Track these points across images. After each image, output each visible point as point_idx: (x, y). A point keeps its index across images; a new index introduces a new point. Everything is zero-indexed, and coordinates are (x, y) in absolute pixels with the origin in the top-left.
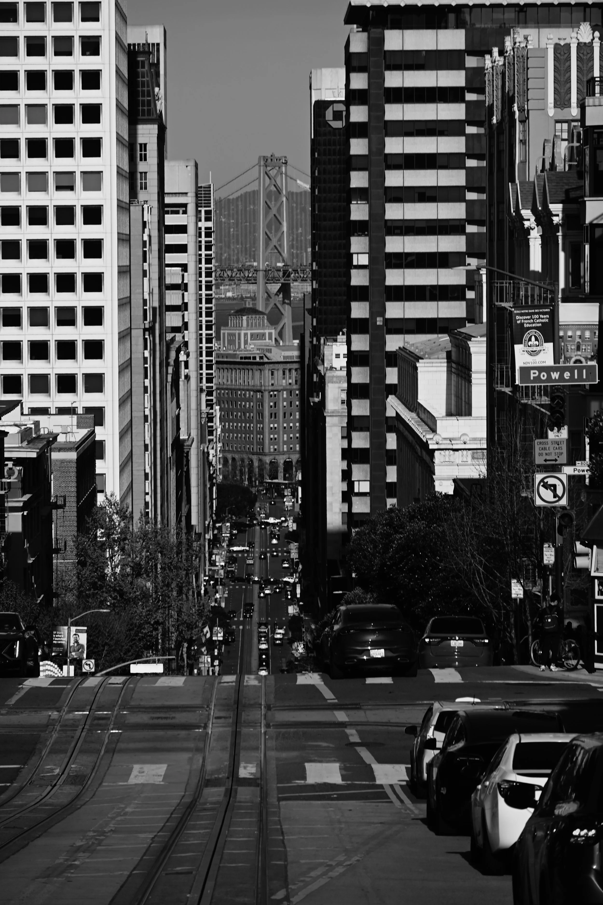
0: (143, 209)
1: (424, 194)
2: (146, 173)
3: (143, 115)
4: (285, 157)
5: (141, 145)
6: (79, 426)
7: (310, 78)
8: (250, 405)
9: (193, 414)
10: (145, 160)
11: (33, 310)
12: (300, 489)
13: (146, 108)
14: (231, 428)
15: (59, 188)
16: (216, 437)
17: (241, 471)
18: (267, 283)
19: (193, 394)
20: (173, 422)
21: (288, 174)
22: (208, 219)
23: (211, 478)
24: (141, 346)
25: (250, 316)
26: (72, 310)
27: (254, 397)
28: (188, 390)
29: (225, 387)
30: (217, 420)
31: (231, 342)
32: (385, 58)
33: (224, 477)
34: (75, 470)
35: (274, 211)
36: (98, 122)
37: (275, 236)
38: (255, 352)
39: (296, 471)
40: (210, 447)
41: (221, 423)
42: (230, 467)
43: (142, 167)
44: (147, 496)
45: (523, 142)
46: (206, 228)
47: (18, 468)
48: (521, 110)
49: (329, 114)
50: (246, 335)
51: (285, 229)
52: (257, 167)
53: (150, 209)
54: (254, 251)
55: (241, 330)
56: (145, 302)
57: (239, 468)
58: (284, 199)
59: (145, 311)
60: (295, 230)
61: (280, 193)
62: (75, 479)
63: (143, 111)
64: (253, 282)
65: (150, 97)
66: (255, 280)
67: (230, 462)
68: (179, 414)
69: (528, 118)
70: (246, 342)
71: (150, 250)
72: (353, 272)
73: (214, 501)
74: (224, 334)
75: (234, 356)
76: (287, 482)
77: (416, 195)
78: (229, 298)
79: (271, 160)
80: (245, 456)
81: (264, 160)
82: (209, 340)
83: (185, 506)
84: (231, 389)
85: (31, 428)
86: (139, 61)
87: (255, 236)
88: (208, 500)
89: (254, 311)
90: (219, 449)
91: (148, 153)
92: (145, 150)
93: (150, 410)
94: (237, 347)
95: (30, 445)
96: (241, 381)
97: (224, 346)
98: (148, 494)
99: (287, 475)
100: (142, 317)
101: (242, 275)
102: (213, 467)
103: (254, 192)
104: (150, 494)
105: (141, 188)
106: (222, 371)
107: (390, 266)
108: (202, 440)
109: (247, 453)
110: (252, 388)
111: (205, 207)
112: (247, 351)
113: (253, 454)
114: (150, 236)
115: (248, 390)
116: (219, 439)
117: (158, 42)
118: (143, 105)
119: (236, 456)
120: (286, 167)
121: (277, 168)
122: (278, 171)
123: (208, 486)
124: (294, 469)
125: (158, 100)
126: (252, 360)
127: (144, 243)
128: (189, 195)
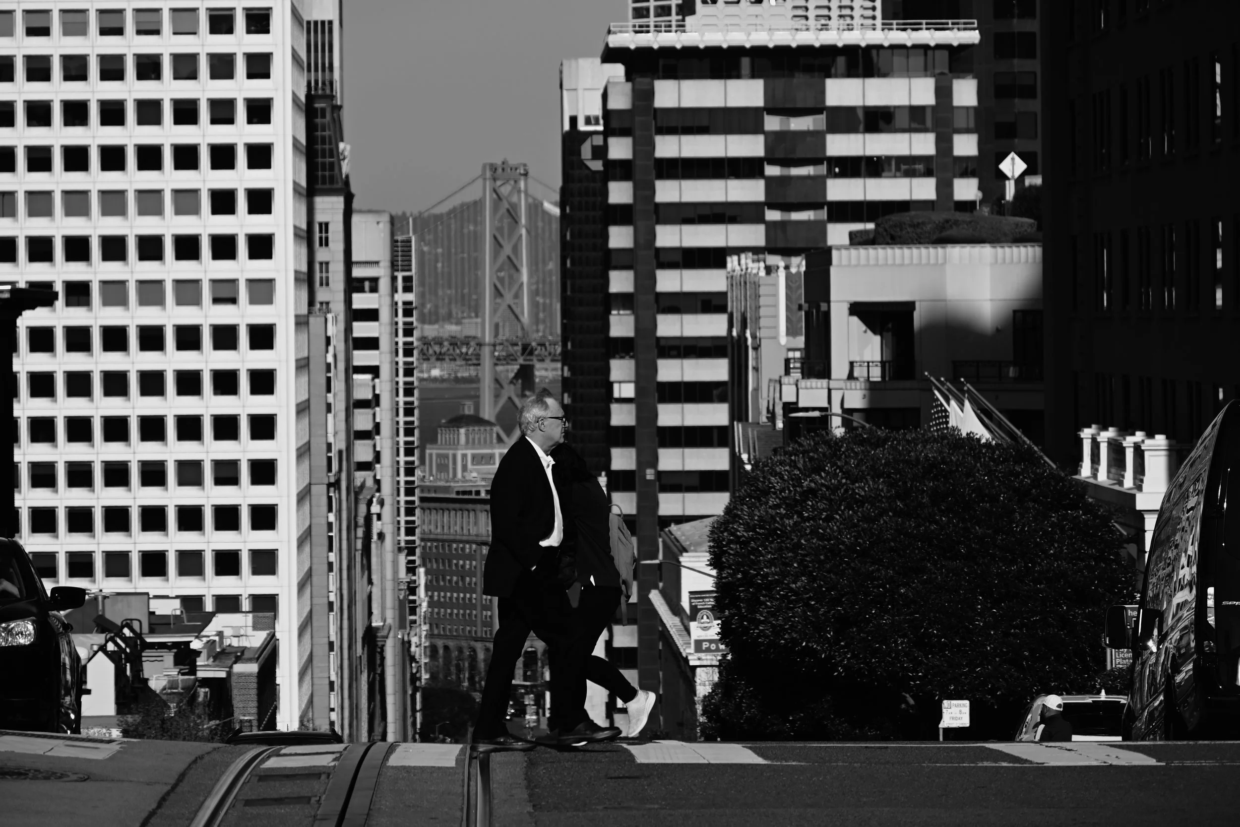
0: (326, 320)
1: (709, 301)
2: (327, 263)
3: (324, 183)
4: (525, 165)
5: (320, 224)
6: (255, 627)
7: (561, 72)
8: (471, 565)
9: (389, 585)
10: (327, 245)
11: (182, 465)
12: (548, 695)
13: (327, 173)
14: (442, 600)
15: (216, 301)
16: (420, 616)
17: (458, 666)
18: (496, 364)
19: (389, 557)
20: (363, 605)
21: (530, 192)
22: (407, 289)
23: (415, 678)
24: (325, 508)
25: (471, 429)
26: (234, 464)
27: (478, 552)
28: (381, 556)
29: (432, 536)
30: (421, 592)
31: (442, 468)
32: (655, 118)
33: (433, 677)
34: (255, 685)
35: (507, 250)
36: (269, 211)
37: (510, 289)
38: (479, 483)
39: (543, 667)
40: (412, 633)
41: (427, 595)
42: (441, 660)
43: (321, 255)
44: (332, 713)
45: (756, 369)
46: (405, 303)
47: (203, 690)
48: (754, 337)
49: (586, 151)
50: (464, 456)
51: (525, 278)
52: (480, 181)
53: (336, 319)
54: (477, 300)
55: (457, 449)
56: (329, 447)
57: (454, 662)
58: (524, 232)
59: (329, 459)
60: (540, 265)
61: (516, 222)
62: (255, 698)
63: (324, 177)
64: (475, 362)
65: (333, 157)
66: (478, 359)
67: (441, 651)
68: (371, 593)
69: (759, 346)
70: (465, 468)
71: (336, 375)
72: (614, 407)
73: (418, 715)
74: (431, 455)
75: (447, 489)
76: (528, 683)
77: (699, 304)
78: (435, 380)
79: (503, 169)
80: (464, 644)
81: (491, 169)
82: (410, 471)
83: (379, 724)
84: (443, 541)
85: (215, 641)
86: (317, 109)
87: (476, 275)
88: (409, 713)
89: (476, 420)
90: (424, 633)
91: (330, 235)
92: (327, 231)
93: (336, 594)
94: (451, 475)
95: (217, 663)
96: (458, 528)
97: (431, 474)
98: (333, 710)
99: (529, 673)
100: (325, 468)
101: (458, 351)
102: (417, 662)
103: (475, 203)
104: (336, 709)
105: (321, 284)
106: (427, 512)
107: (664, 400)
108: (402, 625)
109: (467, 639)
110: (475, 538)
111: (403, 270)
112: (467, 481)
113: (476, 641)
114: (335, 356)
115: (468, 542)
116: (425, 618)
117: (330, 18)
118: (324, 169)
119: (451, 644)
120: (526, 181)
121: (512, 182)
122: (514, 188)
123: (410, 692)
124: (539, 664)
125: (344, 159)
126: (473, 497)
127: (328, 366)
128: (381, 264)
